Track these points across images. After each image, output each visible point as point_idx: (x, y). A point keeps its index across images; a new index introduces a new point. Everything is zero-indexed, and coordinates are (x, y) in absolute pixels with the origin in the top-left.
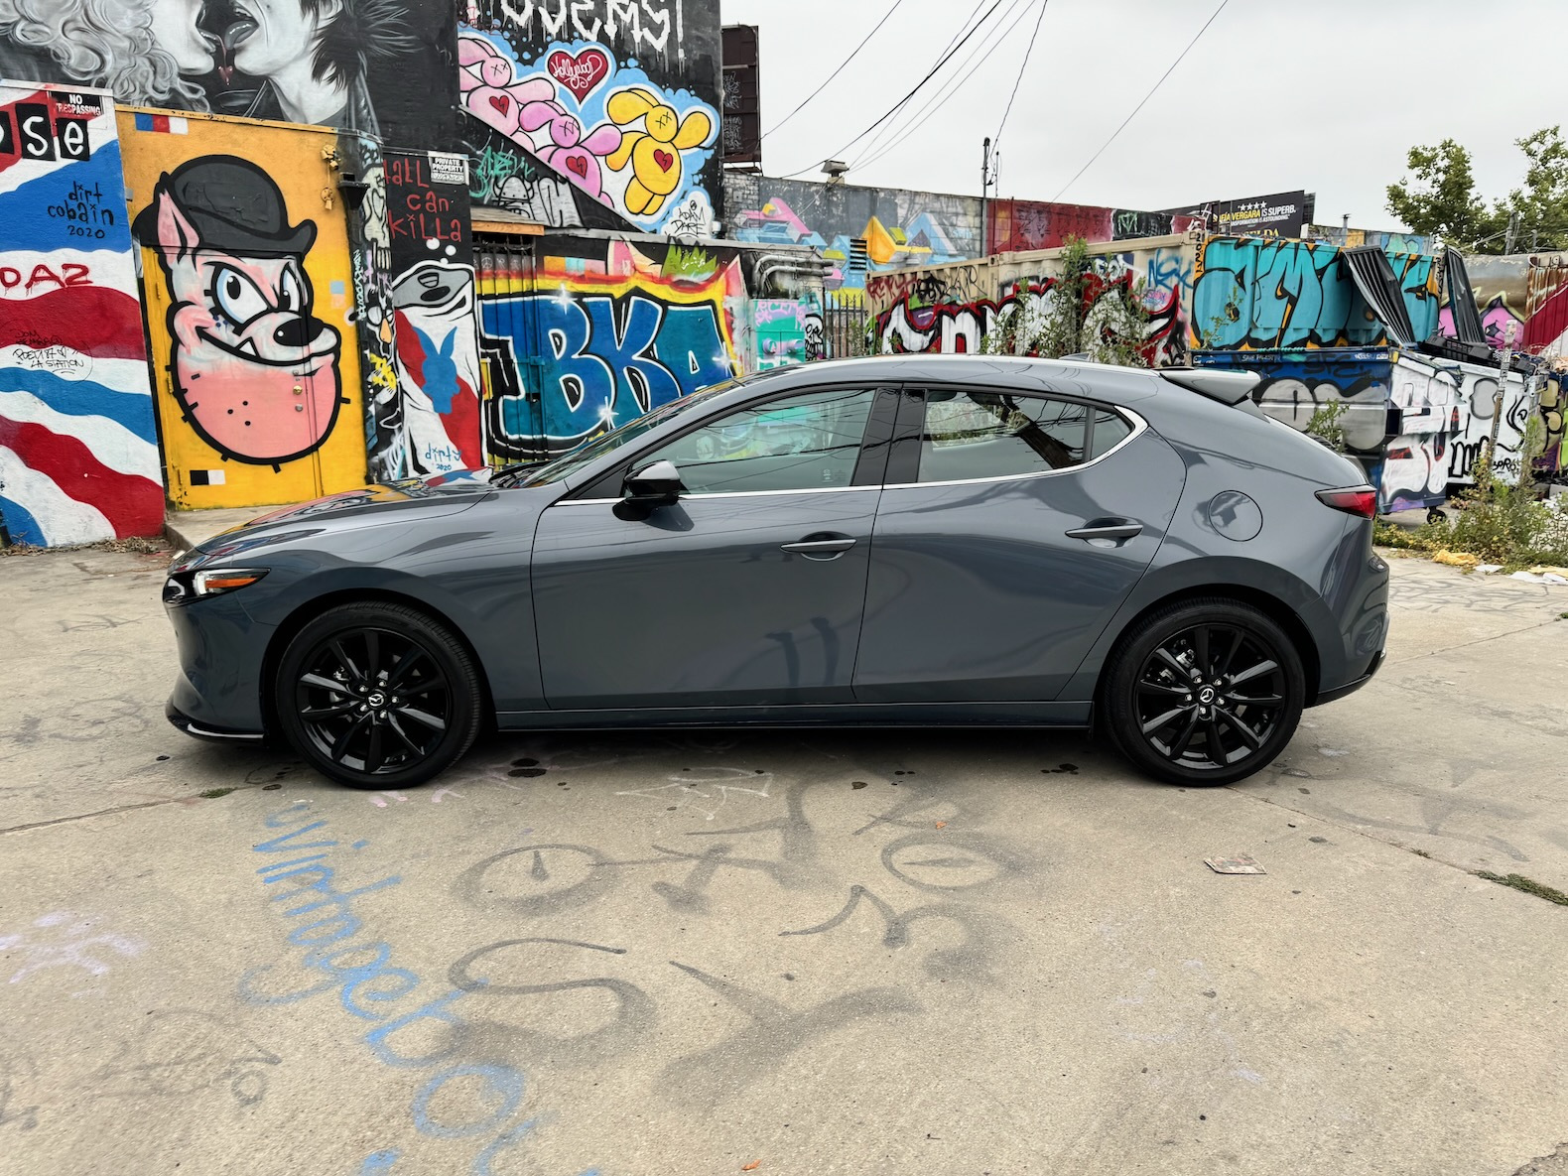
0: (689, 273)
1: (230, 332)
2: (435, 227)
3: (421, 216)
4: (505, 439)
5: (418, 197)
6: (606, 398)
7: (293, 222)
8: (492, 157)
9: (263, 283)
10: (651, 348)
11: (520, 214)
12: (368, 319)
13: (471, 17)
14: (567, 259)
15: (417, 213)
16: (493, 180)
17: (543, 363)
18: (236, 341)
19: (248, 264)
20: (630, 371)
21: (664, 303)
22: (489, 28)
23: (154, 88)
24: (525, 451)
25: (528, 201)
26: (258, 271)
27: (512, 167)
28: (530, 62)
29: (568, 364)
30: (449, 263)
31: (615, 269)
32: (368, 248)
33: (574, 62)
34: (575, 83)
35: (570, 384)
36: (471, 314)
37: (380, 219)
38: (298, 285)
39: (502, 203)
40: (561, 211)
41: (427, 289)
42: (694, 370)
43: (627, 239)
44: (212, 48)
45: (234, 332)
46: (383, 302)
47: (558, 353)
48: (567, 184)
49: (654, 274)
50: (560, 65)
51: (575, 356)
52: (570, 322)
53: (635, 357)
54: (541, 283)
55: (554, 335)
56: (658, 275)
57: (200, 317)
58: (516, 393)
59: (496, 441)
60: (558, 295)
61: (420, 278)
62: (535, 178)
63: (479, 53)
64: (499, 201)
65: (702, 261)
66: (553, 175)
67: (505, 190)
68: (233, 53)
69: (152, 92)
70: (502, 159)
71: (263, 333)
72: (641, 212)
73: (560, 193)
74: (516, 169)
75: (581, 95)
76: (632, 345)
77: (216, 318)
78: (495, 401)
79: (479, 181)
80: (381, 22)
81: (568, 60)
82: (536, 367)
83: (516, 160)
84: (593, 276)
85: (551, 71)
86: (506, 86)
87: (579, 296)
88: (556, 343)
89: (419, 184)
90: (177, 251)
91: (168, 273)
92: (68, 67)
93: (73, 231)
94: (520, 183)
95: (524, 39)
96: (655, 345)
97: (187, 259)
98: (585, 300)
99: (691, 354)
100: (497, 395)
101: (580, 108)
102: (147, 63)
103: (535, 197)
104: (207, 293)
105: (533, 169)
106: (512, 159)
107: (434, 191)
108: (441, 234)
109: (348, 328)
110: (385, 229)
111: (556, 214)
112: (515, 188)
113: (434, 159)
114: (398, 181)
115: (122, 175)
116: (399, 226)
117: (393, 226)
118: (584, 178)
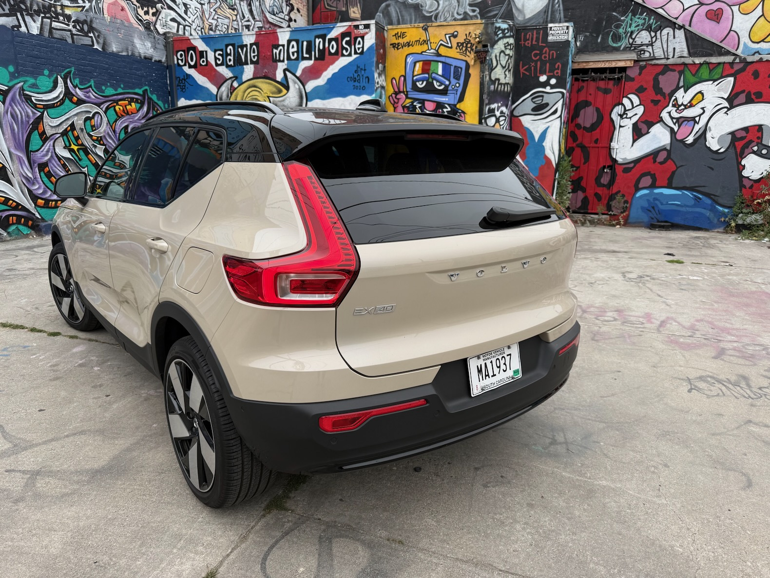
2: (546, 68)
3: (539, 63)
5: (538, 52)
8: (631, 20)
11: (644, 54)
15: (536, 62)
16: (629, 34)
17: (617, 147)
23: (457, 13)
25: (652, 45)
27: (643, 25)
29: (635, 147)
30: (551, 88)
32: (492, 84)
36: (559, 119)
37: (504, 68)
39: (633, 48)
40: (674, 49)
41: (535, 105)
46: (498, 114)
48: (682, 30)
51: (642, 143)
52: (642, 121)
58: (597, 164)
61: (533, 99)
62: (660, 28)
64: (631, 47)
66: (673, 25)
67: (636, 39)
69: (456, 15)
70: (638, 20)
72: (763, 41)
73: (676, 36)
74: (646, 25)
79: (620, 37)
83: (647, 19)
89: (540, 44)
92: (425, 10)
93: (355, 88)
94: (648, 33)
103: (657, 41)
105: (659, 23)
106: (645, 19)
107: (548, 47)
108: (549, 72)
110: (507, 73)
111: (671, 50)
112: (644, 37)
113: (551, 28)
114: (528, 44)
115: (375, 59)
116: (525, 70)
117: (522, 70)
118: (719, 23)
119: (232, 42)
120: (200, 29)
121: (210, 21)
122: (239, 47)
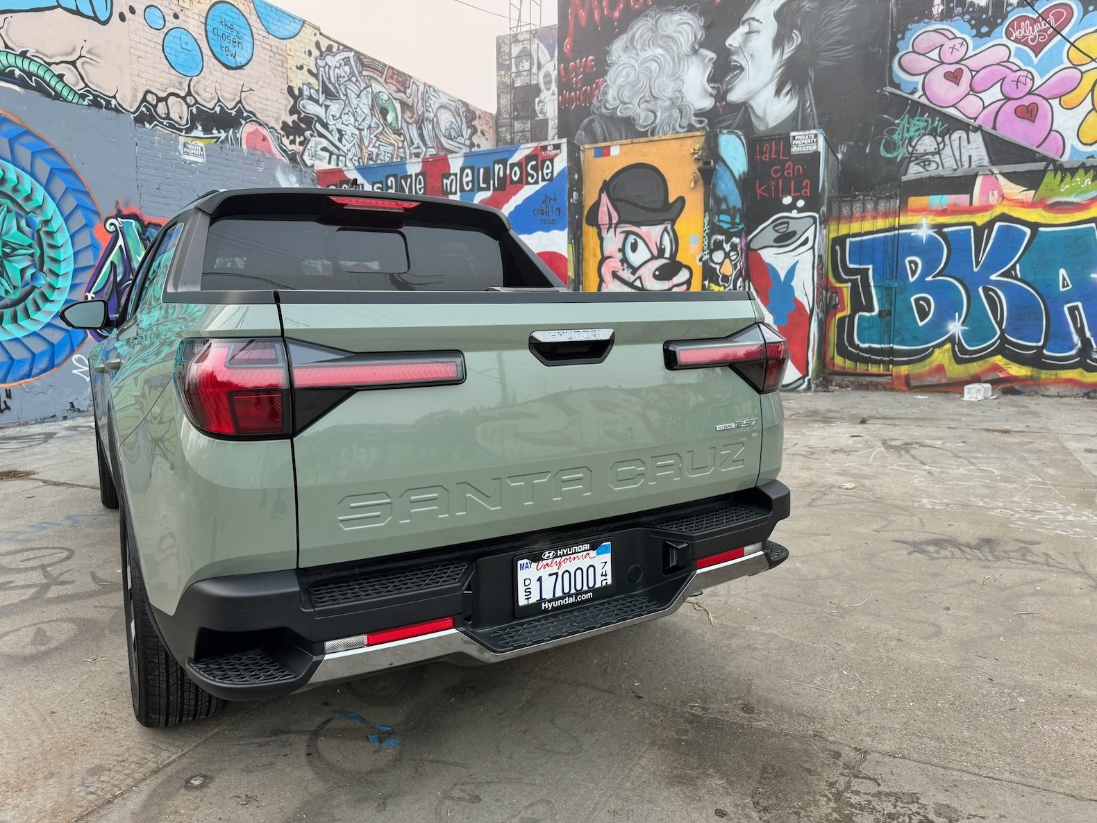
0: (1068, 193)
1: (629, 273)
2: (790, 188)
3: (781, 181)
4: (857, 347)
5: (779, 168)
6: (957, 314)
7: (671, 199)
8: (909, 123)
9: (650, 241)
10: (1013, 267)
11: (929, 164)
12: (711, 258)
13: (935, 13)
14: (931, 197)
15: (777, 180)
16: (907, 141)
17: (896, 285)
18: (630, 278)
19: (643, 230)
20: (986, 290)
21: (1034, 226)
22: (951, 18)
23: (680, 126)
24: (873, 357)
25: (939, 152)
26: (649, 234)
27: (927, 127)
28: (988, 34)
29: (921, 285)
30: (799, 212)
31: (980, 200)
33: (1033, 22)
34: (1033, 40)
35: (921, 302)
36: (811, 251)
38: (671, 240)
39: (913, 159)
41: (778, 234)
42: (1064, 287)
43: (996, 171)
44: (714, 92)
45: (632, 273)
46: (727, 247)
47: (912, 276)
48: (979, 132)
49: (1025, 200)
50: (1019, 27)
51: (929, 279)
52: (928, 251)
53: (993, 277)
54: (904, 220)
55: (910, 262)
56: (1031, 200)
57: (614, 265)
58: (871, 309)
59: (849, 348)
60: (918, 228)
61: (775, 227)
62: (949, 131)
63: (938, 39)
64: (911, 157)
65: (1088, 181)
66: (965, 127)
67: (917, 147)
68: (727, 92)
70: (917, 123)
71: (647, 273)
72: (1095, 142)
73: (971, 140)
74: (929, 128)
75: (1037, 50)
76: (991, 266)
77: (623, 265)
78: (852, 317)
79: (895, 144)
80: (827, 43)
81: (1028, 22)
82: (889, 288)
83: (930, 121)
84: (955, 208)
85: (1008, 35)
86: (962, 60)
87: (939, 228)
88: (911, 268)
89: (782, 158)
90: (607, 226)
91: (601, 239)
92: (638, 125)
93: (543, 222)
94: (932, 139)
95: (984, 16)
96: (1018, 266)
97: (612, 231)
98: (945, 230)
99: (1062, 272)
100: (855, 311)
101: (1036, 60)
102: (678, 111)
103: (946, 148)
104: (620, 250)
105: (946, 125)
106: (927, 121)
107: (792, 161)
108: (794, 192)
109: (697, 267)
111: (965, 159)
112: (927, 144)
114: (766, 158)
115: (567, 186)
116: (762, 191)
117: (759, 191)
118: (1034, 122)
119: (393, 173)
120: (357, 158)
121: (369, 149)
122: (401, 178)
